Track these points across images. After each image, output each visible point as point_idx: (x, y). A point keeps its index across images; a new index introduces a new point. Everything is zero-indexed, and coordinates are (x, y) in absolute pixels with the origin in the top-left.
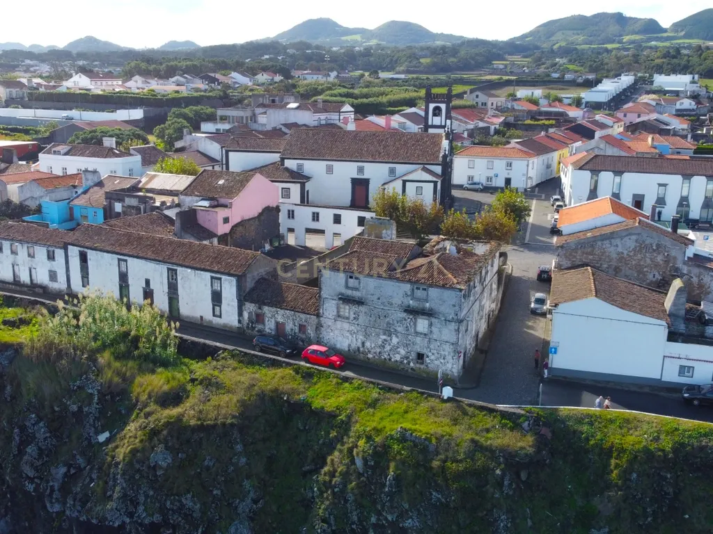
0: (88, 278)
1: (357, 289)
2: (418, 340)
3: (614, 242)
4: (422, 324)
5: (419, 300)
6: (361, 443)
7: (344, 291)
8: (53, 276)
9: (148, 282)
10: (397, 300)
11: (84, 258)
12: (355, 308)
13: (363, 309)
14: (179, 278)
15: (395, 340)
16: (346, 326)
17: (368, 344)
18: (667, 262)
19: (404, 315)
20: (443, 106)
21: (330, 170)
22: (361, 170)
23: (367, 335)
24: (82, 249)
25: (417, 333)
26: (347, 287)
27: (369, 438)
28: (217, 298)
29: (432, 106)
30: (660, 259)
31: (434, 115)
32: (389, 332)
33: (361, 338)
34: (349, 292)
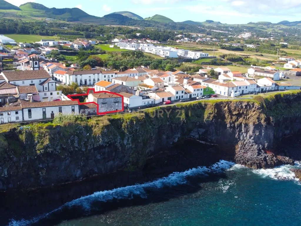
0: (31, 116)
1: (105, 101)
2: (116, 107)
3: (119, 87)
4: (117, 104)
5: (116, 100)
6: (128, 120)
7: (102, 102)
8: (17, 118)
9: (52, 112)
10: (112, 101)
11: (30, 111)
12: (105, 105)
13: (106, 104)
14: (62, 109)
15: (112, 108)
16: (103, 108)
17: (107, 110)
18: (126, 90)
19: (114, 103)
20: (37, 62)
21: (23, 83)
22: (32, 82)
23: (107, 109)
24: (29, 109)
25: (116, 106)
26: (103, 101)
27: (129, 119)
28: (73, 110)
29: (34, 62)
30: (125, 89)
31: (35, 64)
32: (111, 107)
33: (106, 109)
34: (104, 102)
